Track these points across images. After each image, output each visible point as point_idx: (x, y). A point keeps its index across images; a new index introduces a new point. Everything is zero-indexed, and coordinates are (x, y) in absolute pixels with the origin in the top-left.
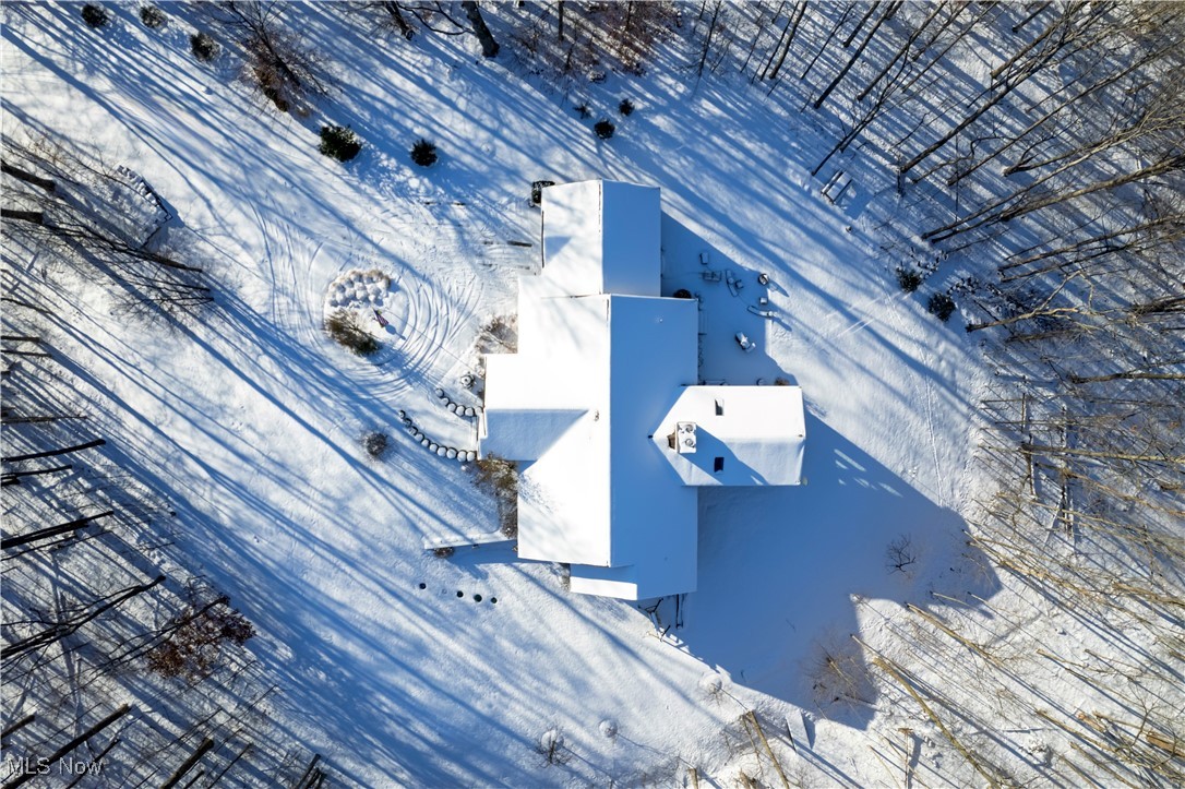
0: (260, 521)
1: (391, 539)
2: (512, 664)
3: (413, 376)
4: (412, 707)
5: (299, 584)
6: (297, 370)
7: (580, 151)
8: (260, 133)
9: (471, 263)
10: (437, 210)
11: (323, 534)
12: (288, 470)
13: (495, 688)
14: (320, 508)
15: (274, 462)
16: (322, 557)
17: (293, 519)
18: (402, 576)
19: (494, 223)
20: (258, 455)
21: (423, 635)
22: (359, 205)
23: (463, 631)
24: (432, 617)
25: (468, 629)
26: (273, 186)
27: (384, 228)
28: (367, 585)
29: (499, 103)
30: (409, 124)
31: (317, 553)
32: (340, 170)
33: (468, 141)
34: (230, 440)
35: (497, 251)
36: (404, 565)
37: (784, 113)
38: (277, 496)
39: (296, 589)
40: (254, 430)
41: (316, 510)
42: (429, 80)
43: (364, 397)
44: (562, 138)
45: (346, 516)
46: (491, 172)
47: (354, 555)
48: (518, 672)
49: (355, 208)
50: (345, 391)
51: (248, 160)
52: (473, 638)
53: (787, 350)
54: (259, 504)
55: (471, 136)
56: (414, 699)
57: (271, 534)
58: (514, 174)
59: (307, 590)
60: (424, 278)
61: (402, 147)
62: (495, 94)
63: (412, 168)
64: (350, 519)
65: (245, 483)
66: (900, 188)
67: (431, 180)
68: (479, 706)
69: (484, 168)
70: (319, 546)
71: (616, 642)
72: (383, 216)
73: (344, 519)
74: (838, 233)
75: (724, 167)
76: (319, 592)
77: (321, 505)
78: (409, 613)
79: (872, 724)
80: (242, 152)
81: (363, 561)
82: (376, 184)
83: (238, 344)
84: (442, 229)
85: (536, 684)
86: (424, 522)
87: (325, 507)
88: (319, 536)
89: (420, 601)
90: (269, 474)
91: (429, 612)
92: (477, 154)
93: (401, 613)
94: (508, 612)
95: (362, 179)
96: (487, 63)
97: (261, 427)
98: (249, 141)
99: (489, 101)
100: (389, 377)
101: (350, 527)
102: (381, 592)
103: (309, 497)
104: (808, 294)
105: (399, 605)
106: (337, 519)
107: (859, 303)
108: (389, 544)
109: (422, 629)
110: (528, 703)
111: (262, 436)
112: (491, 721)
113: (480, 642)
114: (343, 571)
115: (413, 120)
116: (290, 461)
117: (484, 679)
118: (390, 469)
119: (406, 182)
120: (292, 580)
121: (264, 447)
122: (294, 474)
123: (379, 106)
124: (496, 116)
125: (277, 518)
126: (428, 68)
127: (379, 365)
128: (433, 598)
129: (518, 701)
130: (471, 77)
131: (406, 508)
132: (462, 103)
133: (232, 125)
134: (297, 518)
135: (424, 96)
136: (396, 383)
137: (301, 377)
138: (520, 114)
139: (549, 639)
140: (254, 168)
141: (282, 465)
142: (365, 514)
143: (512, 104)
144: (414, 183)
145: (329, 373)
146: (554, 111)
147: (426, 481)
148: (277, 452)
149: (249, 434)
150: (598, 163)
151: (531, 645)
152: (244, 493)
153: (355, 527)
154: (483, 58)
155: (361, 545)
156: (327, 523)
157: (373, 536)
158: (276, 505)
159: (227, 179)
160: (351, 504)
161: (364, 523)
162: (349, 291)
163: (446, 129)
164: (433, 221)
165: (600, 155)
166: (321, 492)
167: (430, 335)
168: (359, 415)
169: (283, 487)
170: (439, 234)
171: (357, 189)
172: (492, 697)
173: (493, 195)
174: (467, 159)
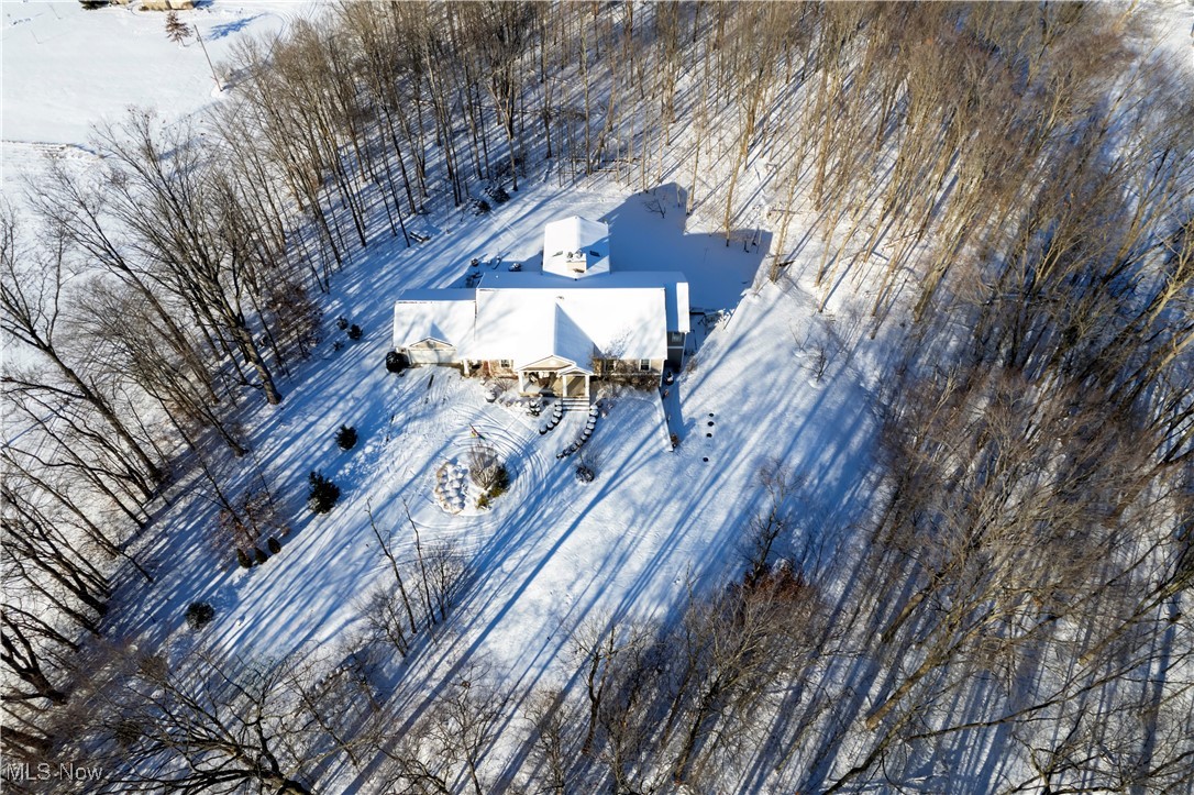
0: (660, 577)
1: (667, 475)
2: (761, 405)
3: (528, 450)
4: (808, 462)
5: (715, 545)
6: (518, 537)
7: (367, 350)
8: (294, 571)
9: (441, 411)
10: (394, 434)
11: (668, 528)
12: (610, 554)
13: (782, 414)
14: (645, 529)
15: (603, 566)
16: (689, 529)
17: (656, 552)
18: (699, 473)
19: (413, 397)
20: (597, 581)
21: (747, 460)
22: (379, 489)
23: (740, 434)
24: (731, 453)
25: (738, 430)
26: (346, 560)
27: (402, 471)
28: (710, 497)
29: (319, 396)
30: (319, 454)
31: (686, 533)
32: (345, 504)
33: (343, 415)
34: (583, 605)
35: (434, 395)
36: (688, 470)
37: (366, 258)
38: (636, 564)
39: (719, 549)
40: (574, 583)
41: (646, 533)
42: (287, 439)
43: (544, 486)
44: (356, 359)
45: (650, 508)
46: (372, 400)
47: (685, 504)
48: (766, 402)
49: (381, 493)
50: (539, 499)
51: (317, 582)
52: (744, 428)
53: (524, 254)
54: (644, 578)
55: (340, 413)
56: (802, 462)
57: (671, 568)
58: (377, 386)
59: (719, 539)
60: (449, 442)
61: (336, 459)
62: (312, 397)
63: (356, 451)
64: (652, 506)
65: (624, 591)
66: (426, 213)
67: (370, 437)
68: (799, 423)
69: (368, 404)
70: (679, 531)
71: (735, 346)
72: (392, 472)
73: (653, 510)
74: (449, 238)
75: (396, 282)
76: (720, 531)
77: (641, 528)
78: (730, 469)
79: (768, 230)
80: (308, 588)
81: (689, 499)
82: (363, 476)
83: (491, 594)
84: (410, 431)
85: (774, 391)
86: (651, 449)
87: (643, 524)
88: (670, 531)
89: (719, 462)
90: (615, 572)
91: (727, 456)
92: (354, 409)
93: (731, 474)
94: (720, 406)
95: (356, 487)
96: (285, 403)
97: (571, 576)
98: (299, 582)
99: (315, 402)
100: (528, 466)
101: (660, 507)
102: (714, 488)
103: (635, 538)
104: (488, 246)
105: (724, 476)
106: (653, 515)
107: (496, 228)
108: (672, 478)
109: (743, 460)
110: (790, 395)
111: (580, 576)
112: (810, 417)
113: (748, 423)
114: (699, 515)
115: (316, 451)
116: (602, 551)
117: (777, 421)
118: (607, 468)
119: (366, 455)
120: (712, 551)
121: (589, 574)
122: (614, 549)
123: (297, 474)
124: (329, 398)
125: (656, 564)
126: (276, 440)
127: (518, 475)
128: (715, 453)
129: (790, 401)
130: (293, 413)
131: (639, 460)
132: (312, 419)
133: (280, 598)
134: (655, 549)
135: (299, 443)
136: (534, 462)
137: (525, 533)
138: (331, 384)
139: (738, 383)
140: (326, 576)
141: (607, 559)
142: (647, 492)
143: (320, 390)
144: (369, 449)
145: (523, 511)
146: (334, 365)
147: (615, 442)
148: (594, 562)
149: (578, 589)
150: (379, 340)
151: (745, 393)
152: (633, 592)
153: (659, 502)
154: (280, 404)
155: (675, 500)
156: (658, 524)
157: (666, 489)
158: (643, 566)
159: (331, 602)
160: (639, 502)
161: (656, 494)
162: (452, 493)
163: (329, 430)
164: (402, 437)
165: (373, 340)
166: (630, 526)
167: (496, 438)
168: (560, 489)
169: (627, 560)
170: (414, 432)
171: (366, 490)
172: (790, 417)
173: (389, 398)
174: (358, 415)
